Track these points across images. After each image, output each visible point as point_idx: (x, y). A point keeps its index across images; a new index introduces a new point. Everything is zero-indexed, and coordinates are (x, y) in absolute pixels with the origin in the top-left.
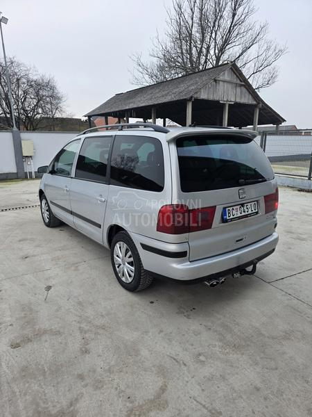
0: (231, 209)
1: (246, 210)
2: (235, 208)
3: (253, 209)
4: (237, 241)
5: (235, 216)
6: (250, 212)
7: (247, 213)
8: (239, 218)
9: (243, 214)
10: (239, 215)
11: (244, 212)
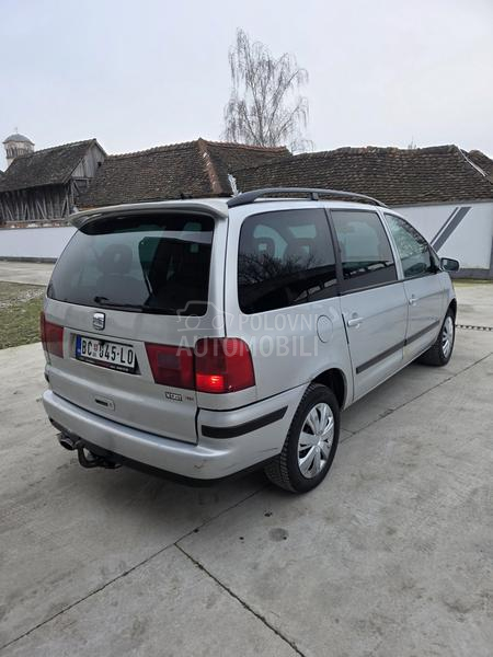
0: (87, 341)
1: (111, 355)
2: (93, 342)
3: (125, 359)
4: (98, 401)
5: (91, 356)
6: (118, 361)
7: (110, 361)
8: (97, 363)
9: (104, 359)
10: (98, 358)
11: (108, 357)
